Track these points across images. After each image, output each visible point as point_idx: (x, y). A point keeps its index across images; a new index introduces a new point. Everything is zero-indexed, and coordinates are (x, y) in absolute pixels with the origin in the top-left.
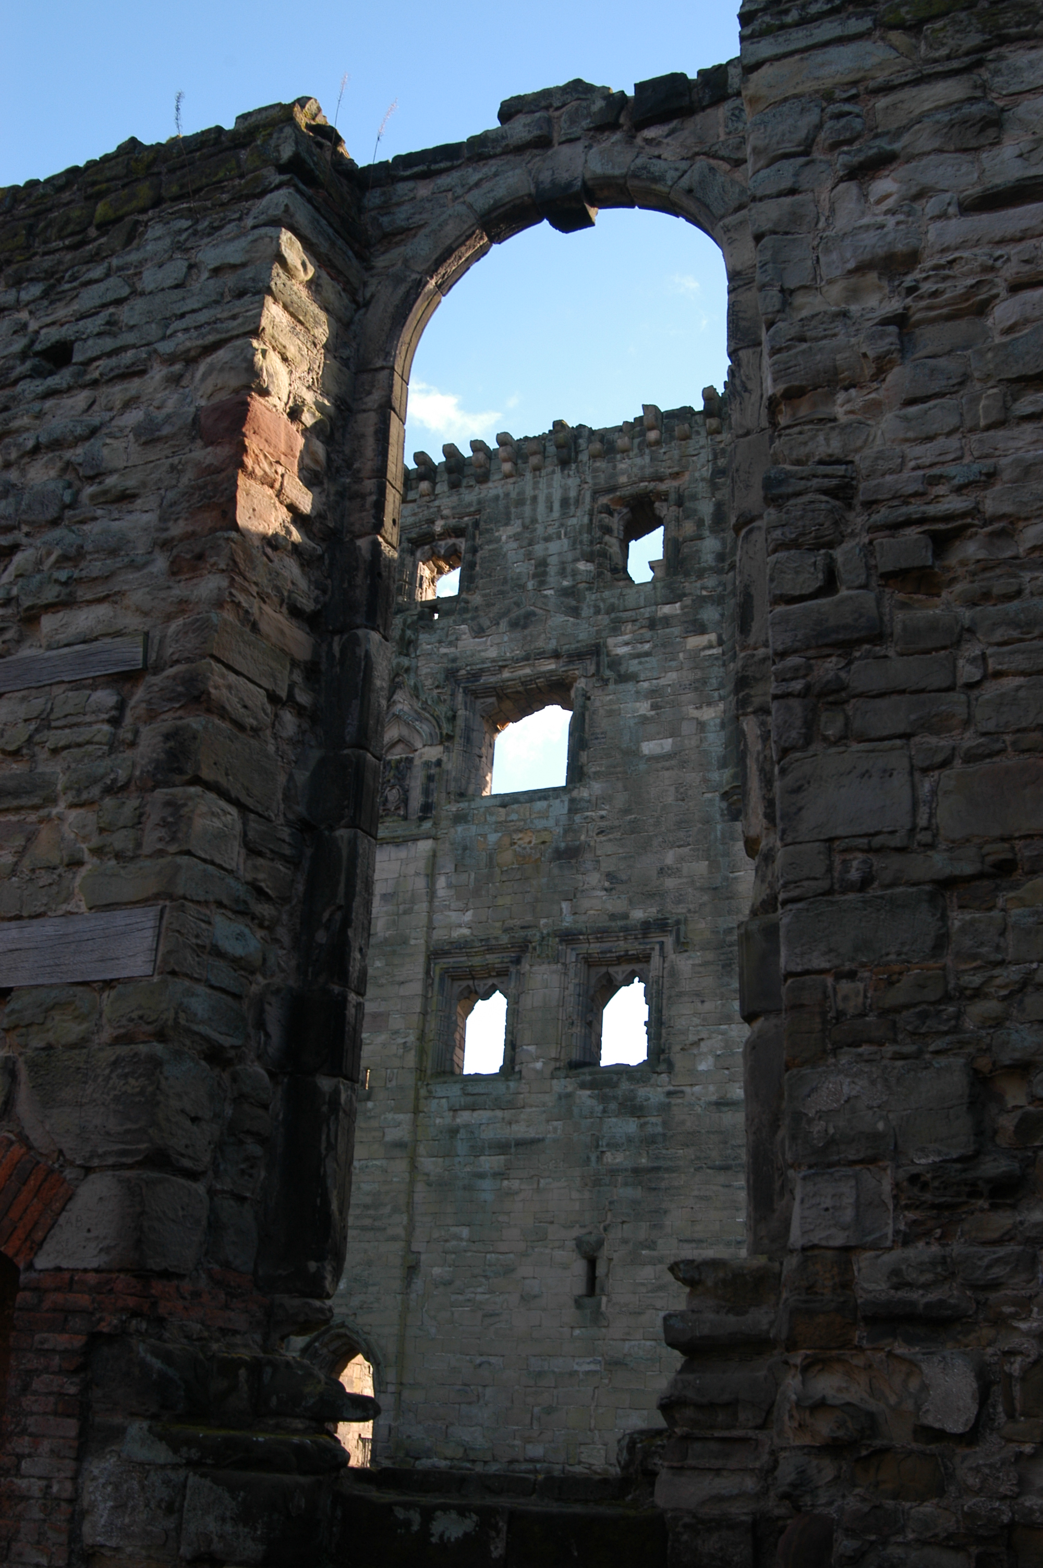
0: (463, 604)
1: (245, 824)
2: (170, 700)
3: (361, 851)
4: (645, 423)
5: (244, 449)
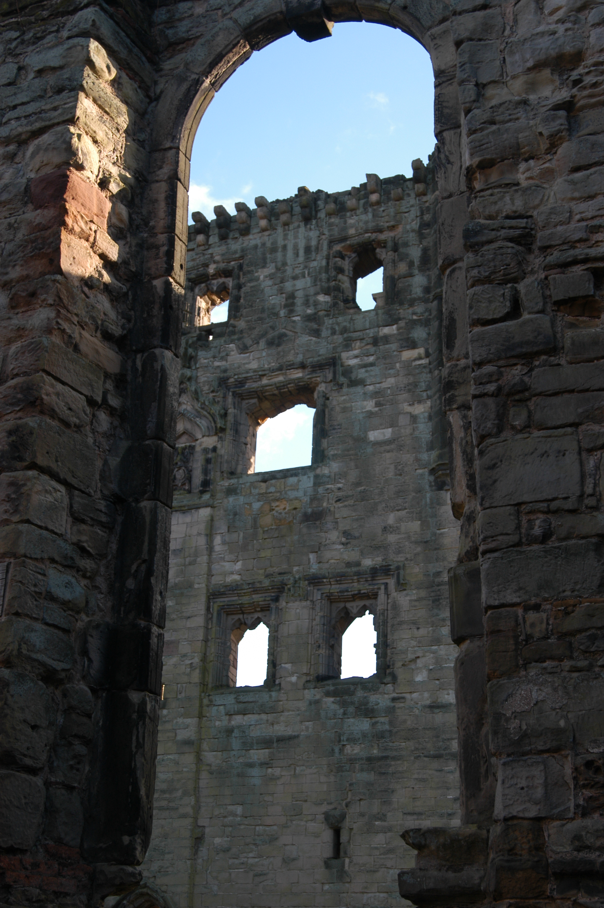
0: (231, 328)
1: (71, 498)
2: (12, 404)
3: (160, 518)
4: (369, 188)
5: (65, 212)
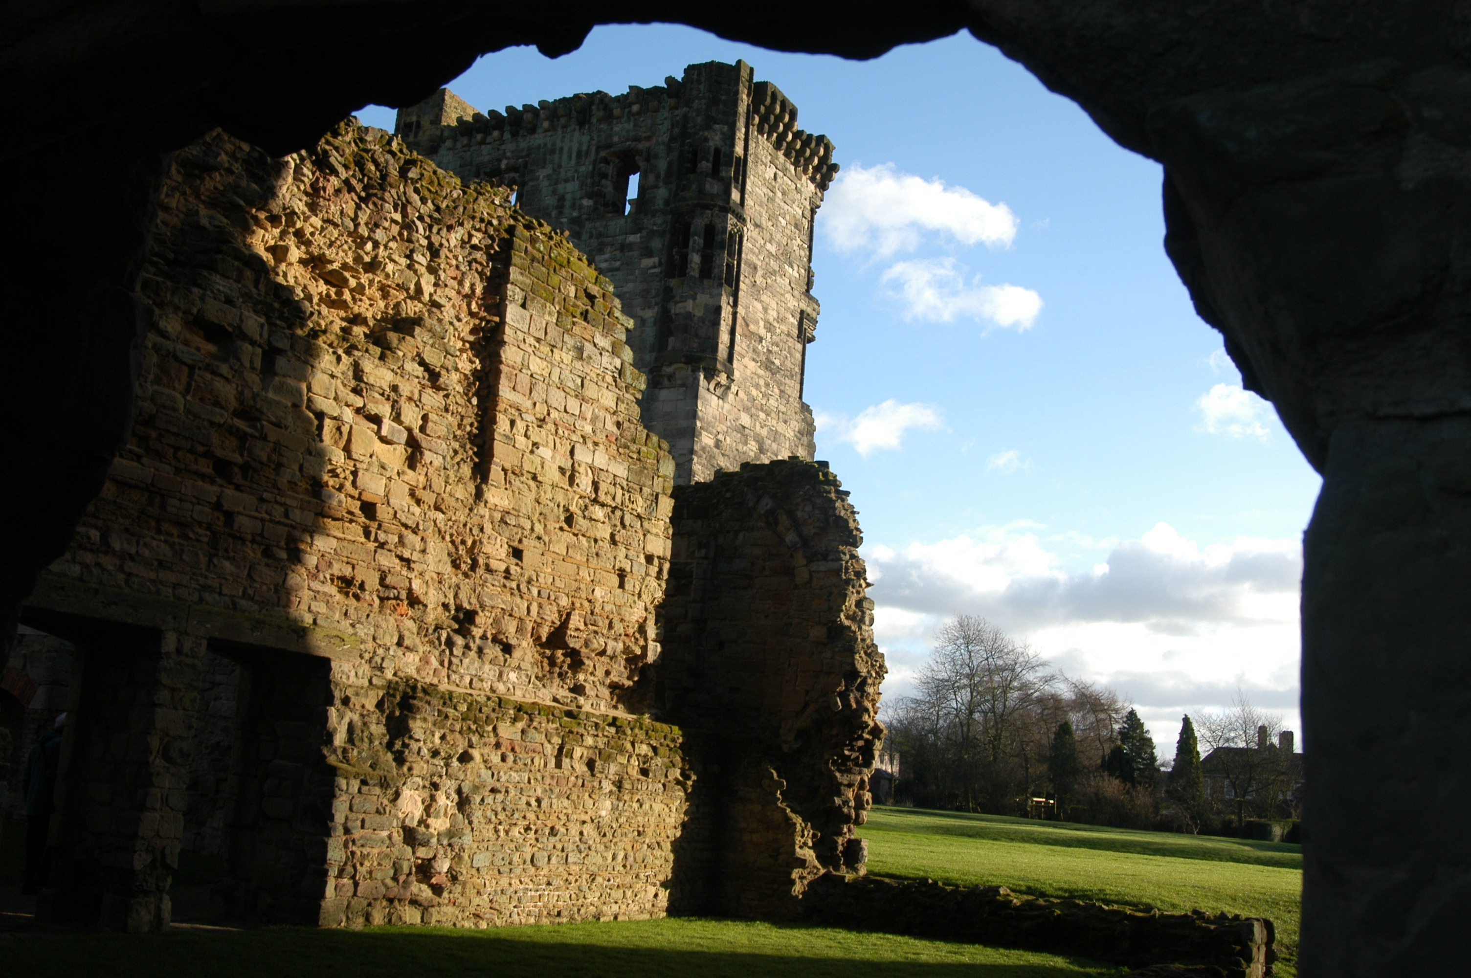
4: (630, 99)
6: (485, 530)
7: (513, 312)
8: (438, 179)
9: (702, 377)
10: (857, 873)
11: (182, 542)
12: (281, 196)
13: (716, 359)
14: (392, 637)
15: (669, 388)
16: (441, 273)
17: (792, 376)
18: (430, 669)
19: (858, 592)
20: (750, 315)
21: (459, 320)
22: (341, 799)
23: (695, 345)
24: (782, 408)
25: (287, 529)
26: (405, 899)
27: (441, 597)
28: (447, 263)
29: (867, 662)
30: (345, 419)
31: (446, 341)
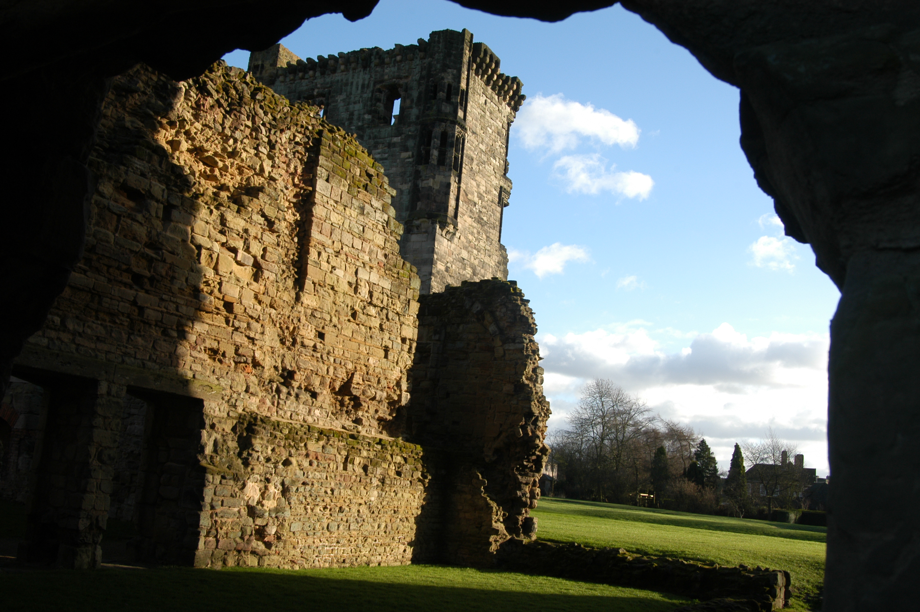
6: (301, 321)
7: (320, 184)
8: (275, 100)
9: (438, 227)
10: (530, 538)
11: (112, 325)
12: (176, 109)
13: (447, 216)
14: (242, 387)
15: (417, 234)
16: (276, 159)
17: (494, 227)
18: (266, 407)
19: (534, 363)
20: (468, 189)
21: (287, 189)
22: (209, 487)
23: (434, 207)
24: (488, 247)
25: (177, 318)
26: (248, 551)
27: (273, 362)
28: (280, 153)
29: (539, 407)
30: (215, 250)
31: (278, 201)
